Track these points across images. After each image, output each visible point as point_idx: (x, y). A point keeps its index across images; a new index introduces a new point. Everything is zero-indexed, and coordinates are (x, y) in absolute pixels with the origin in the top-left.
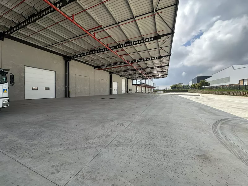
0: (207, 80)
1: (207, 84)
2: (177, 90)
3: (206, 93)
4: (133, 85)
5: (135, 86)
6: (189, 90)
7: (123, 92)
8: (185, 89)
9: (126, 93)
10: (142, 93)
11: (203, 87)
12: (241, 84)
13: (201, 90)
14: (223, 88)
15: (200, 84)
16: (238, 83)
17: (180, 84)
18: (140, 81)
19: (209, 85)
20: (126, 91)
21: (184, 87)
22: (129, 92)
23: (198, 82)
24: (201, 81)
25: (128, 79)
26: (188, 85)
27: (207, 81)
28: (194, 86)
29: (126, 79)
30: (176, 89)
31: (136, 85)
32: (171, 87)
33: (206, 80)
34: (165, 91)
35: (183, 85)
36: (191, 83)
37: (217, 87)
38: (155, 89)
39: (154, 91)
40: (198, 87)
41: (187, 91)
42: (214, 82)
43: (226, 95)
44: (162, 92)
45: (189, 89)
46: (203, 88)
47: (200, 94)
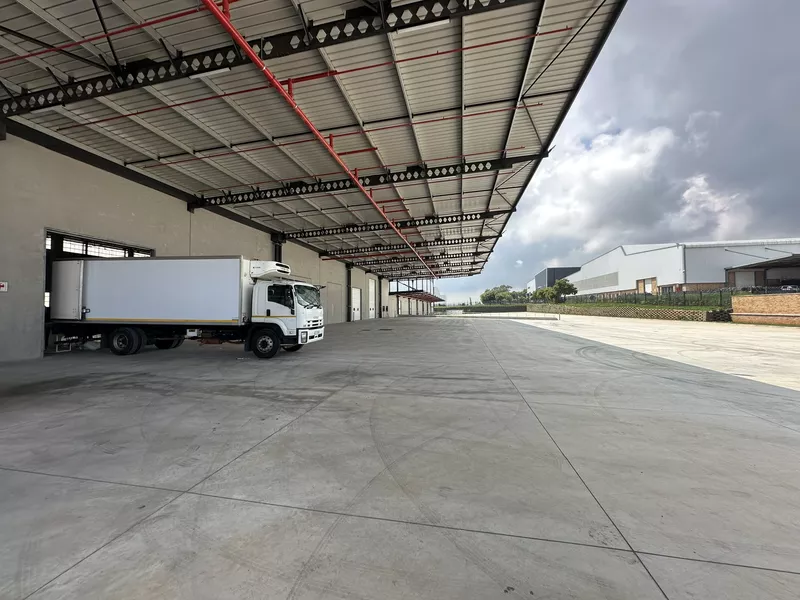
0: (572, 279)
1: (571, 289)
2: (499, 305)
3: (569, 313)
4: (391, 294)
5: (394, 297)
6: (528, 305)
7: (372, 314)
8: (519, 303)
9: (377, 316)
10: (410, 315)
11: (563, 296)
12: (641, 291)
13: (558, 306)
14: (605, 300)
15: (556, 289)
16: (635, 287)
17: (505, 288)
18: (406, 282)
19: (576, 292)
20: (377, 311)
21: (514, 295)
22: (384, 314)
23: (551, 284)
24: (557, 281)
25: (380, 278)
26: (525, 291)
27: (570, 282)
28: (541, 294)
29: (376, 278)
30: (494, 302)
31: (398, 294)
32: (482, 297)
33: (568, 278)
34: (466, 309)
35: (511, 291)
36: (532, 288)
37: (592, 297)
38: (441, 303)
39: (435, 310)
40: (552, 297)
41: (524, 309)
42: (586, 283)
43: (610, 316)
44: (460, 313)
45: (528, 301)
46: (563, 301)
47: (557, 316)
